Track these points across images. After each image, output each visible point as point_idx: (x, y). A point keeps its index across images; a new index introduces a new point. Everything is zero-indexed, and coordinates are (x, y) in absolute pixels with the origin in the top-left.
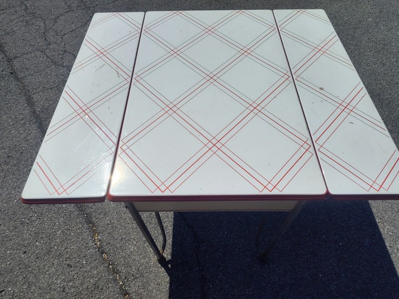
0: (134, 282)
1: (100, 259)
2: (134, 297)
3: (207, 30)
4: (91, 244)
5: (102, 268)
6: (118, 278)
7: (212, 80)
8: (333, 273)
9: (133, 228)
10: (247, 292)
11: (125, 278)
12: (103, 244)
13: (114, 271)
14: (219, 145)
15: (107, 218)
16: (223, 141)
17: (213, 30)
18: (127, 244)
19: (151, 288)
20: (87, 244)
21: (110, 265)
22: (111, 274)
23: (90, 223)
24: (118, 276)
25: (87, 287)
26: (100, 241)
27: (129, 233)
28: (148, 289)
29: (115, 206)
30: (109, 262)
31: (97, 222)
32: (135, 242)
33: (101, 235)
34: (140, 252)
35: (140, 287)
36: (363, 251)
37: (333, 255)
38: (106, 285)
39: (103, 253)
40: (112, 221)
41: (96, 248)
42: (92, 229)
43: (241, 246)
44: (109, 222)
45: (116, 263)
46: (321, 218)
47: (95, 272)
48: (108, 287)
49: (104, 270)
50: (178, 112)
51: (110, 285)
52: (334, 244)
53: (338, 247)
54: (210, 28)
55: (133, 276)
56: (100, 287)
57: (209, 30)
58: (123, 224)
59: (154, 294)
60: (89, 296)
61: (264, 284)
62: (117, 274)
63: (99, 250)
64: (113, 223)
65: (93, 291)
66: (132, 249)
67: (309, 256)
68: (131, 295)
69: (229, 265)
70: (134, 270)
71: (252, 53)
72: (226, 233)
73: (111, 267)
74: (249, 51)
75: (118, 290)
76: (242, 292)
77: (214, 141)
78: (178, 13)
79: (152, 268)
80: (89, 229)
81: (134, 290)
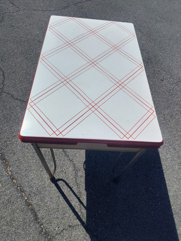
0: (35, 197)
1: (12, 183)
2: (35, 207)
3: (91, 32)
4: (5, 173)
5: (13, 189)
6: (24, 195)
7: (93, 65)
8: (158, 186)
9: (33, 162)
10: (107, 200)
11: (29, 195)
12: (13, 173)
13: (21, 191)
14: (96, 107)
15: (15, 156)
16: (99, 105)
17: (95, 32)
18: (30, 173)
19: (46, 201)
20: (2, 173)
21: (18, 187)
22: (19, 193)
23: (4, 159)
24: (24, 194)
25: (3, 202)
26: (11, 171)
27: (31, 166)
28: (44, 201)
29: (21, 149)
30: (18, 185)
31: (9, 159)
32: (35, 172)
33: (11, 167)
34: (38, 178)
35: (39, 201)
36: (174, 173)
37: (157, 176)
38: (16, 200)
39: (13, 179)
40: (19, 158)
41: (8, 176)
42: (5, 163)
43: (103, 172)
44: (17, 159)
45: (23, 186)
46: (151, 154)
47: (8, 192)
48: (17, 201)
49: (14, 190)
50: (70, 83)
51: (19, 200)
52: (158, 169)
53: (160, 171)
54: (93, 31)
55: (34, 194)
56: (12, 201)
57: (93, 32)
58: (27, 160)
59: (48, 205)
60: (4, 208)
61: (117, 195)
62: (23, 192)
63: (10, 177)
64: (20, 159)
65: (7, 204)
66: (33, 176)
67: (144, 177)
68: (33, 206)
69: (96, 184)
70: (35, 189)
71: (120, 49)
72: (94, 164)
73: (19, 188)
74: (118, 48)
75: (24, 203)
76: (104, 201)
77: (93, 104)
78: (72, 19)
79: (46, 188)
80: (3, 163)
81: (35, 203)
